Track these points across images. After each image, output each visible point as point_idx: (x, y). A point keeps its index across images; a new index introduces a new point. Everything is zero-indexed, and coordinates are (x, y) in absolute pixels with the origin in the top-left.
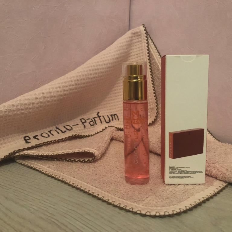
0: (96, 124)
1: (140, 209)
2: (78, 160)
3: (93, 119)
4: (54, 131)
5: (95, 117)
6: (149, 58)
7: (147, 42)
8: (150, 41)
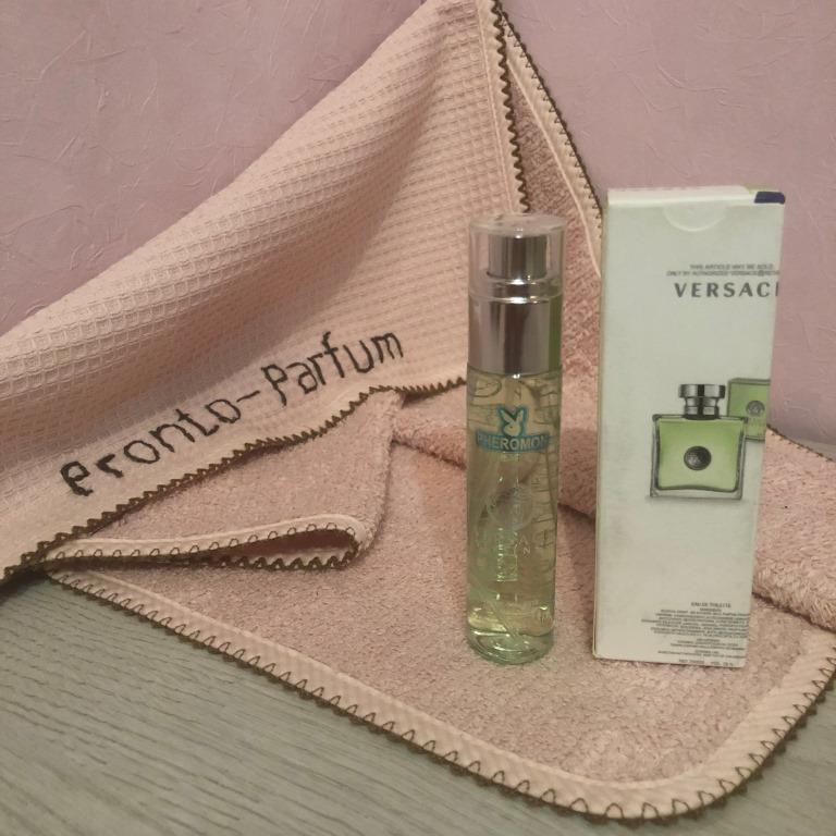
0: (324, 383)
1: (580, 794)
2: (294, 563)
3: (311, 365)
4: (174, 428)
5: (316, 356)
6: (509, 109)
7: (500, 45)
8: (510, 40)
